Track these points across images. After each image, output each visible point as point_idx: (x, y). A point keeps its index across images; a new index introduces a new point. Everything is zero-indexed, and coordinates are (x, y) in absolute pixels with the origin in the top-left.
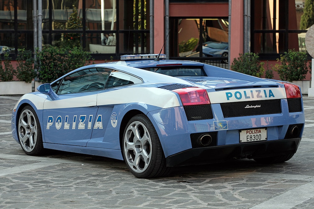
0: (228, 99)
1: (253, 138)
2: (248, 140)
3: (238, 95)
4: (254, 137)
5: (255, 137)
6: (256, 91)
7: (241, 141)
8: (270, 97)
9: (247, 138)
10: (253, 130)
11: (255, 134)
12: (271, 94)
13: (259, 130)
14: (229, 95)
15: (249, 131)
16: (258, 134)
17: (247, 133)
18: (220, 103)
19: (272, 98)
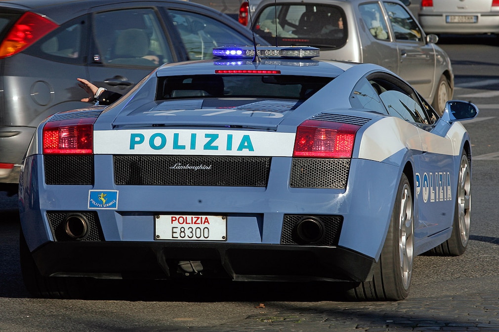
0: (132, 147)
1: (188, 232)
2: (175, 235)
3: (158, 141)
4: (192, 232)
5: (194, 232)
6: (207, 136)
7: (158, 236)
8: (240, 149)
9: (173, 232)
10: (189, 217)
11: (194, 226)
12: (246, 144)
13: (204, 217)
14: (137, 139)
15: (177, 217)
16: (202, 226)
17: (172, 221)
18: (114, 155)
19: (245, 153)
